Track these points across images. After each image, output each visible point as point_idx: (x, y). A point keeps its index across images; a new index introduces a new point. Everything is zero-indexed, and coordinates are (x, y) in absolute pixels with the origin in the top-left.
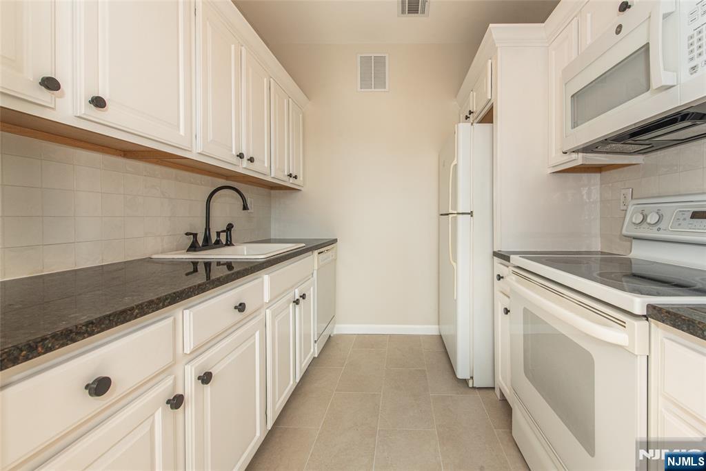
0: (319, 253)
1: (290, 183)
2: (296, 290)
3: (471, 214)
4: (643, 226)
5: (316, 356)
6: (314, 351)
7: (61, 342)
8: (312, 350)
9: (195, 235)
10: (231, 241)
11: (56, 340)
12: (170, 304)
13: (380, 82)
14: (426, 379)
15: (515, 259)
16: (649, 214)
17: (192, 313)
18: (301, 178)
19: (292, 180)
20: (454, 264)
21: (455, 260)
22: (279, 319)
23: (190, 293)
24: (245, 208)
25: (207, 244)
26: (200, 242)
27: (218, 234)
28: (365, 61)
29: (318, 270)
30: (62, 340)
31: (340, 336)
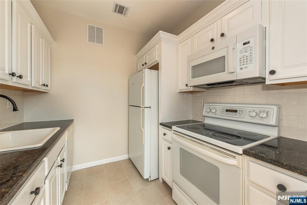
0: (68, 131)
1: (43, 89)
2: (59, 158)
3: (150, 107)
4: (210, 113)
5: (67, 190)
6: (66, 187)
13: (100, 41)
14: (130, 183)
15: (174, 128)
16: (212, 109)
18: (49, 86)
19: (44, 87)
20: (143, 129)
21: (143, 127)
28: (91, 28)
29: (67, 141)
31: (77, 171)
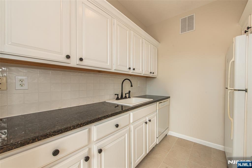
0: (159, 103)
1: (151, 75)
2: (147, 118)
5: (158, 143)
6: (157, 141)
7: (44, 138)
8: (155, 141)
9: (118, 95)
10: (130, 97)
11: (42, 137)
12: (86, 125)
13: (191, 27)
17: (96, 128)
18: (155, 73)
22: (137, 129)
23: (94, 121)
24: (132, 86)
25: (122, 98)
26: (120, 97)
27: (126, 94)
28: (184, 21)
30: (44, 137)
